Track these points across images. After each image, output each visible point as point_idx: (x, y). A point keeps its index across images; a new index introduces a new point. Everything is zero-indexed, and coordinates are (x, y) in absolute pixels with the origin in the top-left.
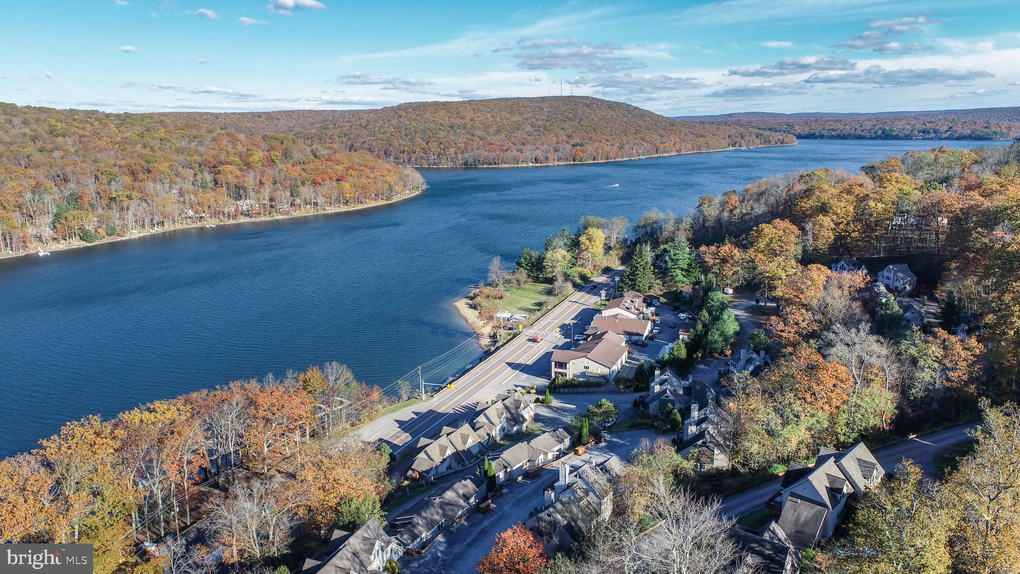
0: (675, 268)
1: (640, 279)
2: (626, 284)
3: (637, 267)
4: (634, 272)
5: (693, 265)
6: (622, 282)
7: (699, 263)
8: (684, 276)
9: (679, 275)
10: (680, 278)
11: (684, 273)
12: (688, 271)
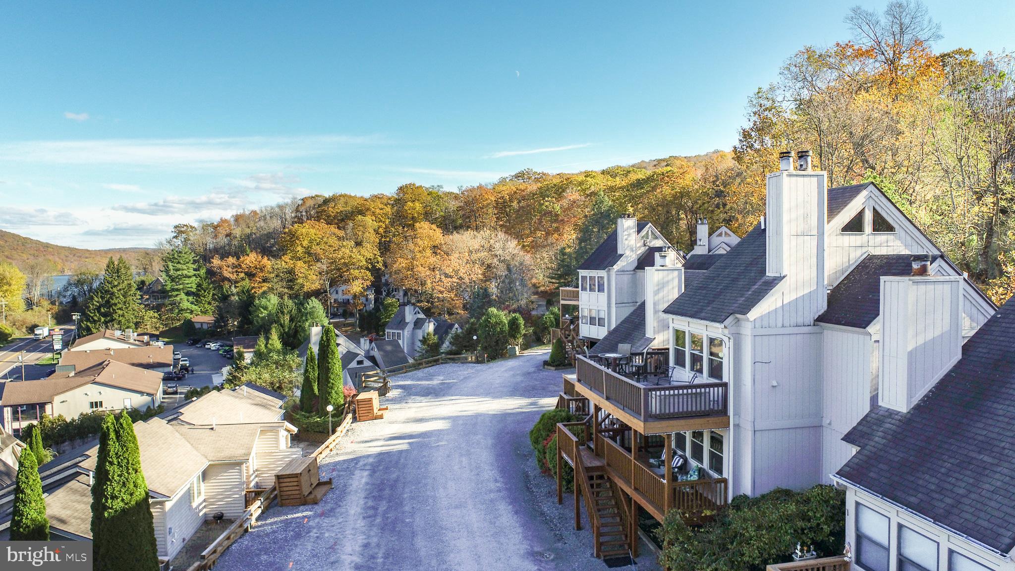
0: (177, 290)
1: (120, 312)
2: (95, 322)
3: (113, 294)
4: (108, 302)
5: (205, 285)
6: (88, 320)
7: (212, 282)
8: (192, 303)
9: (186, 303)
10: (186, 304)
11: (191, 298)
12: (196, 295)
